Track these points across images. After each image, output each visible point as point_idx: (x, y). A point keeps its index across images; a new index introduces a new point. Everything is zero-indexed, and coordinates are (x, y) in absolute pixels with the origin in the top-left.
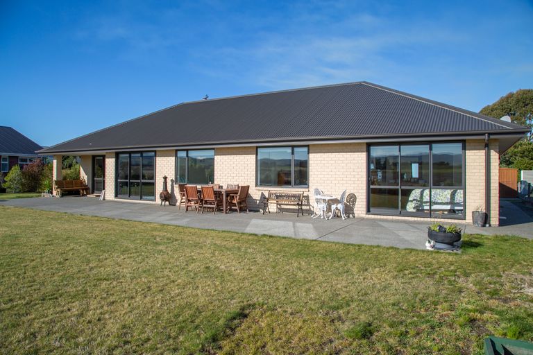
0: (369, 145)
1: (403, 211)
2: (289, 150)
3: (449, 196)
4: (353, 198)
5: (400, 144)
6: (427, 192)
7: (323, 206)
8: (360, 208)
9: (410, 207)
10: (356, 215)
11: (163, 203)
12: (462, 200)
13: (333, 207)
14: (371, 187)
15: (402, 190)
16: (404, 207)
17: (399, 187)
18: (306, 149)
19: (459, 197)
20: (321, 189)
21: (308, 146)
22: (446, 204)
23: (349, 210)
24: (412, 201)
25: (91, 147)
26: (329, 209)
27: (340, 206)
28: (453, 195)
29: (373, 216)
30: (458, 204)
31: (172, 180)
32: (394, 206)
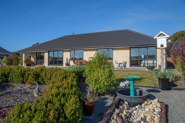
0: (130, 48)
1: (140, 66)
2: (107, 50)
3: (152, 62)
4: (126, 63)
5: (139, 47)
6: (146, 61)
7: (118, 65)
8: (128, 66)
9: (142, 65)
10: (127, 68)
11: (67, 66)
12: (156, 63)
13: (121, 65)
14: (131, 59)
15: (140, 60)
16: (140, 65)
17: (139, 59)
18: (112, 49)
19: (155, 62)
20: (117, 61)
21: (113, 48)
22: (152, 64)
23: (125, 66)
24: (142, 64)
25: (39, 49)
26: (119, 66)
27: (122, 65)
28: (153, 62)
29: (132, 68)
30: (155, 64)
31: (69, 59)
32: (138, 65)
